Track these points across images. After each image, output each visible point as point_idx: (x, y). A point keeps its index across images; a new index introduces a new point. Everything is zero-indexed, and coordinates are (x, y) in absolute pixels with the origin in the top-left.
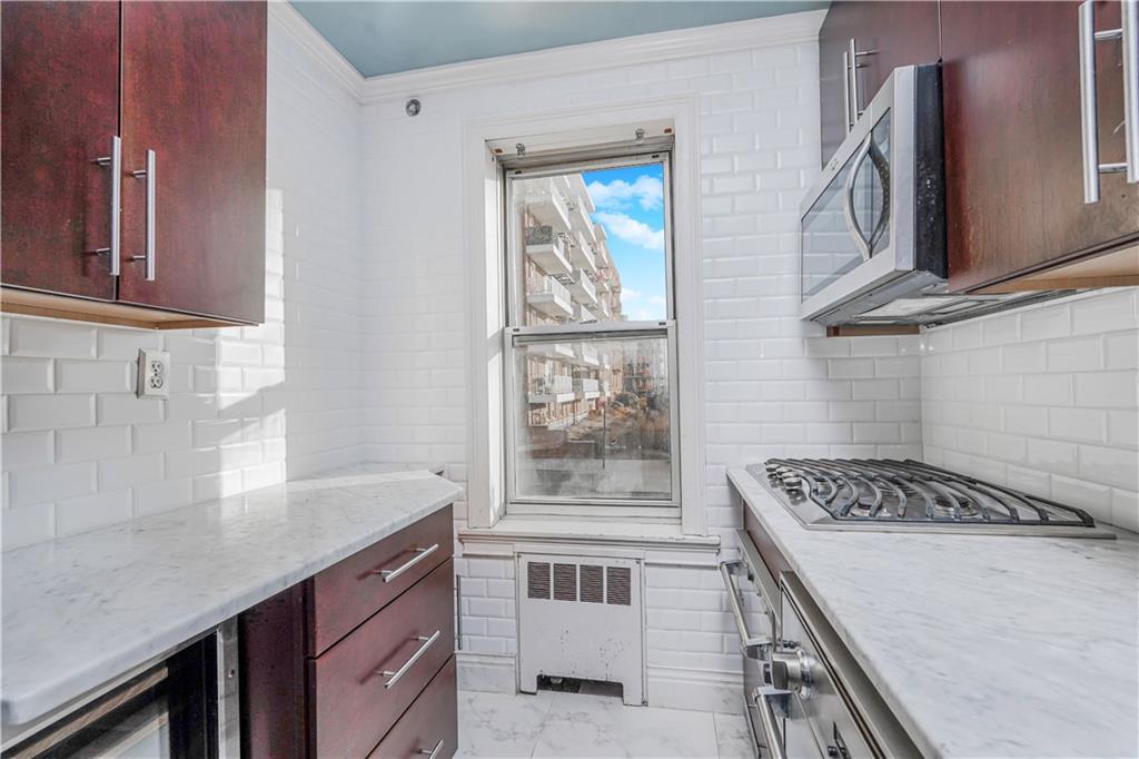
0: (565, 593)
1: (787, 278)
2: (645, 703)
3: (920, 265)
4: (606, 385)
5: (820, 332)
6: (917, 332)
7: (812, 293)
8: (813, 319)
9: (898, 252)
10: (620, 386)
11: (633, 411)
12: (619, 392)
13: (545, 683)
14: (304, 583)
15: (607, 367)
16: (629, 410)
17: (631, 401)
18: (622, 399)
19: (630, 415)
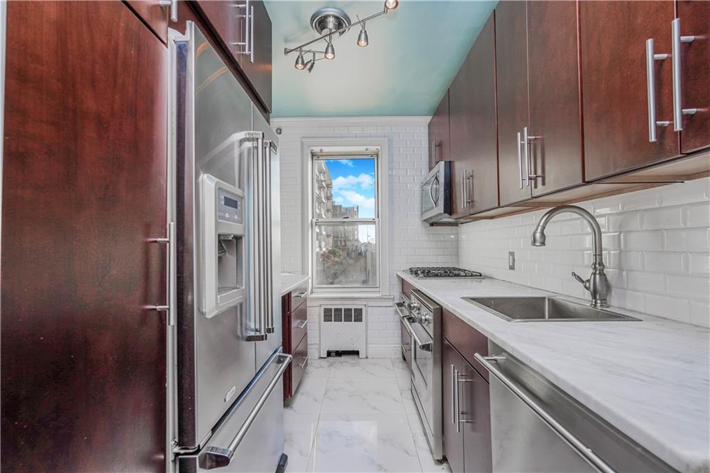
0: (338, 319)
1: (417, 206)
2: (367, 358)
3: (445, 212)
4: (323, 244)
5: (428, 225)
6: (457, 225)
7: (426, 211)
8: (425, 220)
9: (440, 208)
10: (331, 245)
11: (339, 260)
12: (330, 248)
13: (329, 354)
14: (288, 294)
15: (324, 233)
16: (336, 259)
17: (337, 254)
18: (332, 253)
19: (337, 262)
